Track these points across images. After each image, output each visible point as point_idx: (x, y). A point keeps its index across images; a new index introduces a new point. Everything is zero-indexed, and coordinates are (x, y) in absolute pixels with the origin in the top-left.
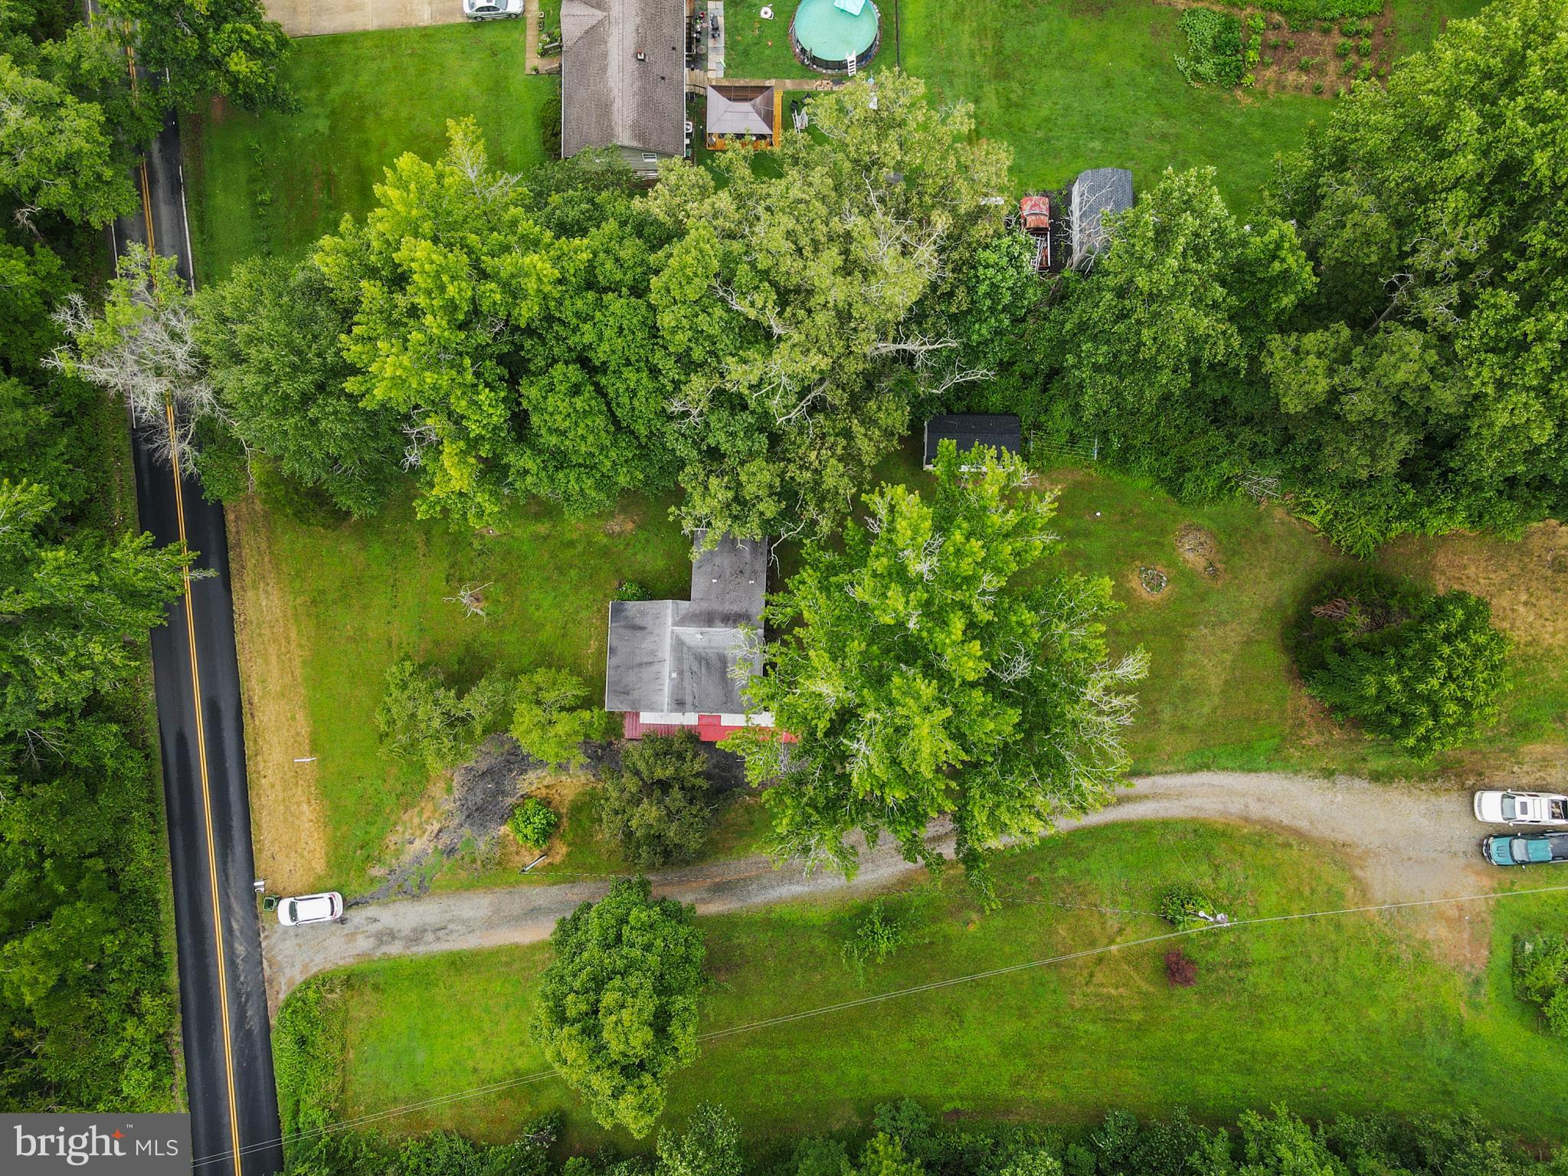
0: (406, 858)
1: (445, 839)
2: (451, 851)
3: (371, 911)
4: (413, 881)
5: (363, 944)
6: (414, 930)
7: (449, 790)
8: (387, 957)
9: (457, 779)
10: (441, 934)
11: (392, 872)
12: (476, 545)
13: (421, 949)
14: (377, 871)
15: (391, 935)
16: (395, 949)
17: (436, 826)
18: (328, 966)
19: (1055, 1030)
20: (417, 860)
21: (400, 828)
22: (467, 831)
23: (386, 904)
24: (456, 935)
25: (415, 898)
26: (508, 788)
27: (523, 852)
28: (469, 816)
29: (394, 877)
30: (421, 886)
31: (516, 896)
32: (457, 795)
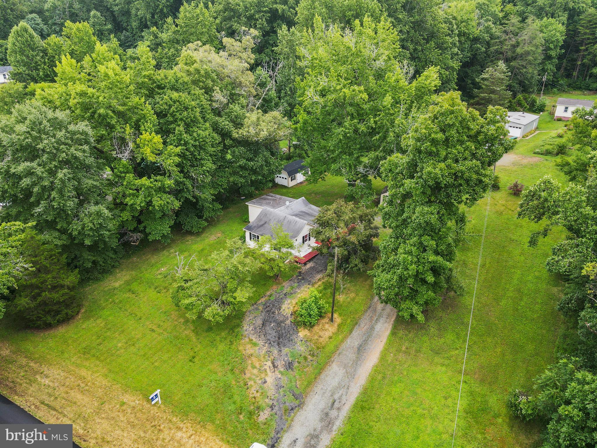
0: (271, 392)
1: (280, 363)
2: (289, 366)
3: (286, 439)
4: (290, 401)
6: (322, 420)
7: (255, 345)
9: (254, 338)
10: (336, 405)
11: (272, 407)
13: (338, 423)
14: (264, 415)
15: (313, 438)
16: (326, 440)
17: (269, 363)
20: (279, 387)
21: (251, 383)
22: (285, 350)
23: (290, 426)
24: (344, 397)
25: (300, 406)
26: (281, 319)
27: (321, 333)
28: (278, 344)
29: (276, 408)
30: (296, 397)
31: (344, 352)
32: (261, 343)
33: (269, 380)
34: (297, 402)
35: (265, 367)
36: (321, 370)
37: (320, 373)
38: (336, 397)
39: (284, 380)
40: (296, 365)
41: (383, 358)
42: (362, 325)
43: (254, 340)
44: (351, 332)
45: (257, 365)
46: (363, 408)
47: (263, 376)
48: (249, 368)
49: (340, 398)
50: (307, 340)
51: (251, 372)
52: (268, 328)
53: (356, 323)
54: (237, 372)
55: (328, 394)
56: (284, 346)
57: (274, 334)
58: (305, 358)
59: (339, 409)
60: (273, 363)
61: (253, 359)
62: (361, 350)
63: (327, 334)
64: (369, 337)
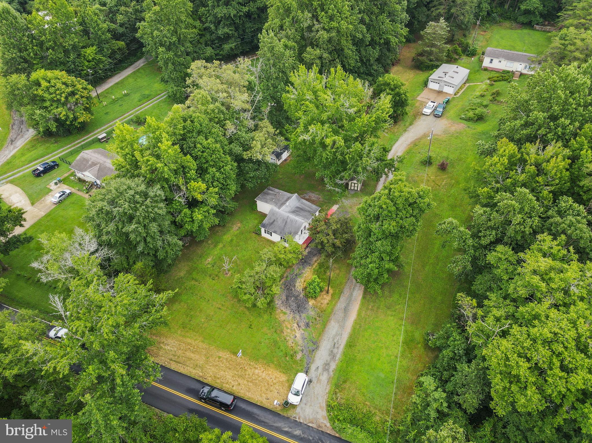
0: (300, 342)
1: (302, 324)
2: (307, 325)
3: (313, 367)
4: (311, 346)
5: (324, 378)
6: (330, 355)
7: (285, 313)
8: (334, 371)
9: (283, 309)
10: (336, 346)
11: (302, 351)
12: (209, 266)
13: (338, 356)
14: (299, 356)
15: (326, 365)
16: (333, 366)
17: (295, 325)
18: (326, 397)
19: (450, 198)
20: (304, 339)
21: (288, 338)
22: (303, 315)
23: (313, 360)
24: (340, 340)
25: (317, 348)
26: (297, 294)
27: (322, 301)
28: (299, 312)
29: (305, 351)
30: (314, 343)
31: (337, 313)
32: (288, 312)
33: (297, 335)
34: (315, 346)
35: (294, 327)
36: (325, 325)
37: (325, 328)
38: (335, 341)
39: (306, 335)
40: (311, 324)
41: (359, 314)
42: (345, 293)
43: (284, 310)
44: (339, 298)
45: (289, 327)
46: (350, 346)
47: (294, 333)
48: (285, 329)
49: (338, 342)
50: (314, 307)
51: (287, 332)
52: (290, 301)
53: (341, 292)
54: (278, 332)
55: (331, 340)
56: (302, 312)
57: (295, 305)
58: (316, 319)
59: (338, 348)
60: (298, 325)
61: (286, 323)
62: (346, 310)
63: (326, 302)
64: (350, 301)
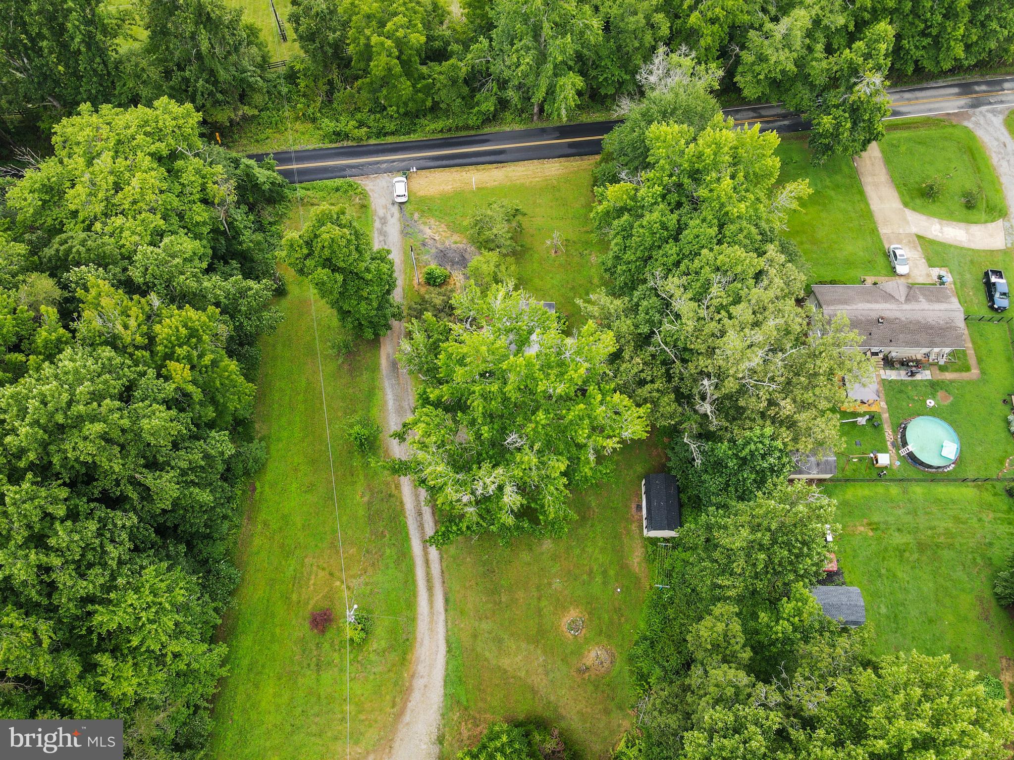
0: (422, 227)
1: (430, 242)
2: (424, 245)
3: (397, 215)
4: (410, 231)
5: (381, 212)
6: (386, 232)
7: (456, 243)
8: (374, 221)
9: (461, 246)
10: (383, 242)
11: (416, 222)
12: (585, 252)
13: (376, 235)
14: (416, 216)
15: (384, 221)
16: (377, 224)
17: (437, 238)
18: (372, 199)
19: (293, 547)
20: (421, 231)
21: (437, 223)
22: (434, 251)
23: (400, 220)
25: (402, 232)
29: (413, 222)
32: (453, 246)
34: (405, 232)
35: (437, 235)
37: (404, 253)
39: (420, 236)
43: (459, 244)
45: (442, 233)
48: (446, 230)
52: (458, 255)
55: (391, 245)
58: (419, 254)
